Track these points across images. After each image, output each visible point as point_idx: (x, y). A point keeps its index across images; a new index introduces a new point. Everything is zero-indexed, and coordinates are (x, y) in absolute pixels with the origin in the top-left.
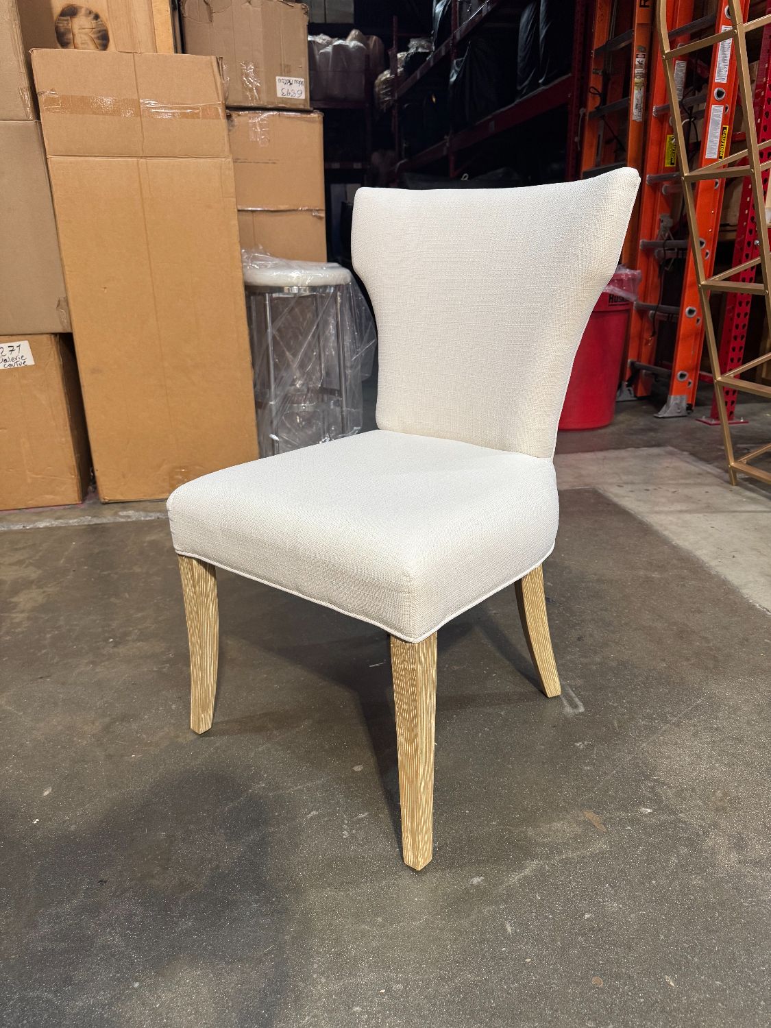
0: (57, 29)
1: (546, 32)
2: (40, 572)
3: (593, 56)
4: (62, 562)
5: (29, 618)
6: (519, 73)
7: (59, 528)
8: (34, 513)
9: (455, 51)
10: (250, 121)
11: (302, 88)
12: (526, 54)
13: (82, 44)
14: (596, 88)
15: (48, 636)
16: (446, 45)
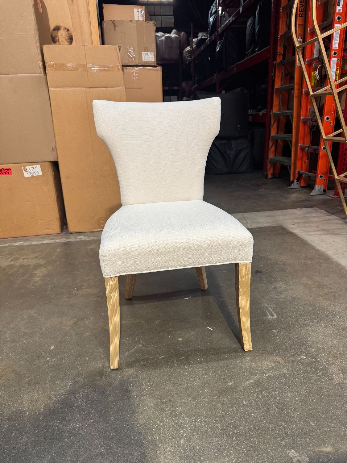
0: (52, 35)
1: (258, 29)
2: (45, 261)
3: (279, 38)
4: (54, 257)
5: (41, 280)
6: (246, 46)
7: (52, 243)
8: (41, 237)
9: (219, 37)
10: (131, 71)
11: (153, 57)
12: (250, 38)
13: (62, 41)
14: (280, 52)
15: (50, 287)
16: (214, 35)
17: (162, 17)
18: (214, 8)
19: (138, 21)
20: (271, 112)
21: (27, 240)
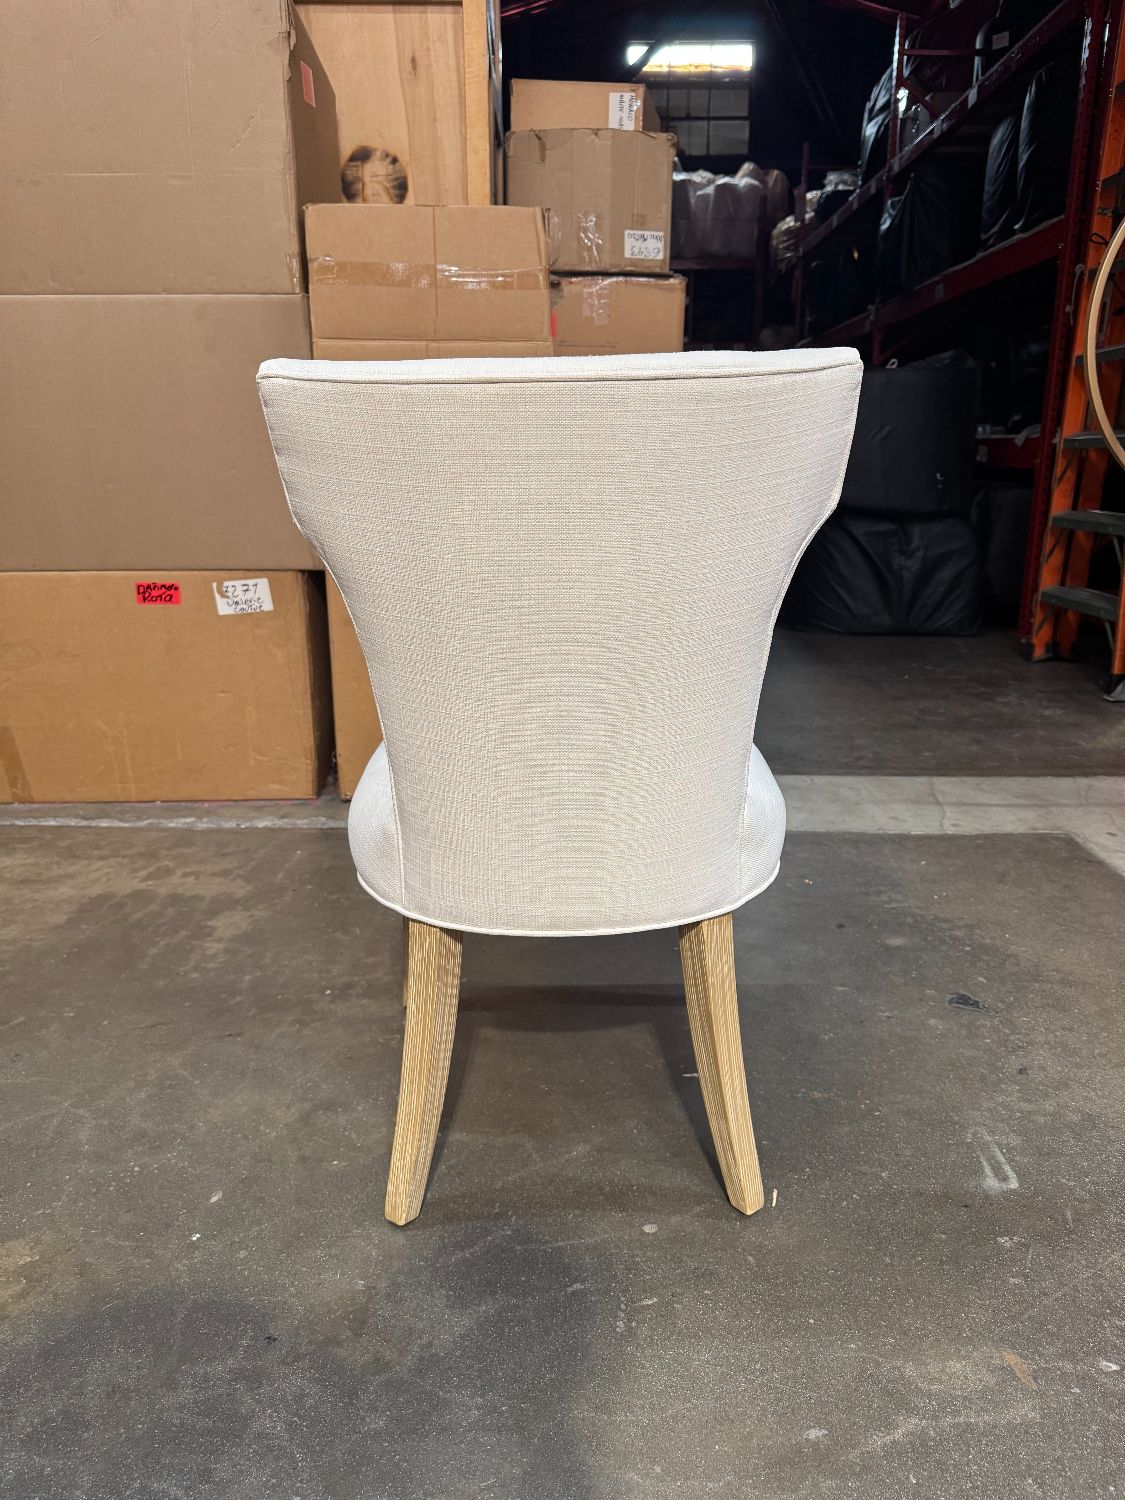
0: (343, 176)
1: (1028, 159)
2: (249, 888)
3: (1099, 188)
4: (280, 876)
5: (226, 950)
6: (984, 215)
7: (282, 830)
8: (254, 807)
9: (891, 187)
10: (585, 290)
11: (660, 245)
12: (999, 186)
13: (374, 195)
14: (1101, 234)
15: (247, 978)
16: (877, 180)
17: (712, 123)
18: (883, 92)
19: (617, 133)
20: (1058, 435)
21: (209, 813)
